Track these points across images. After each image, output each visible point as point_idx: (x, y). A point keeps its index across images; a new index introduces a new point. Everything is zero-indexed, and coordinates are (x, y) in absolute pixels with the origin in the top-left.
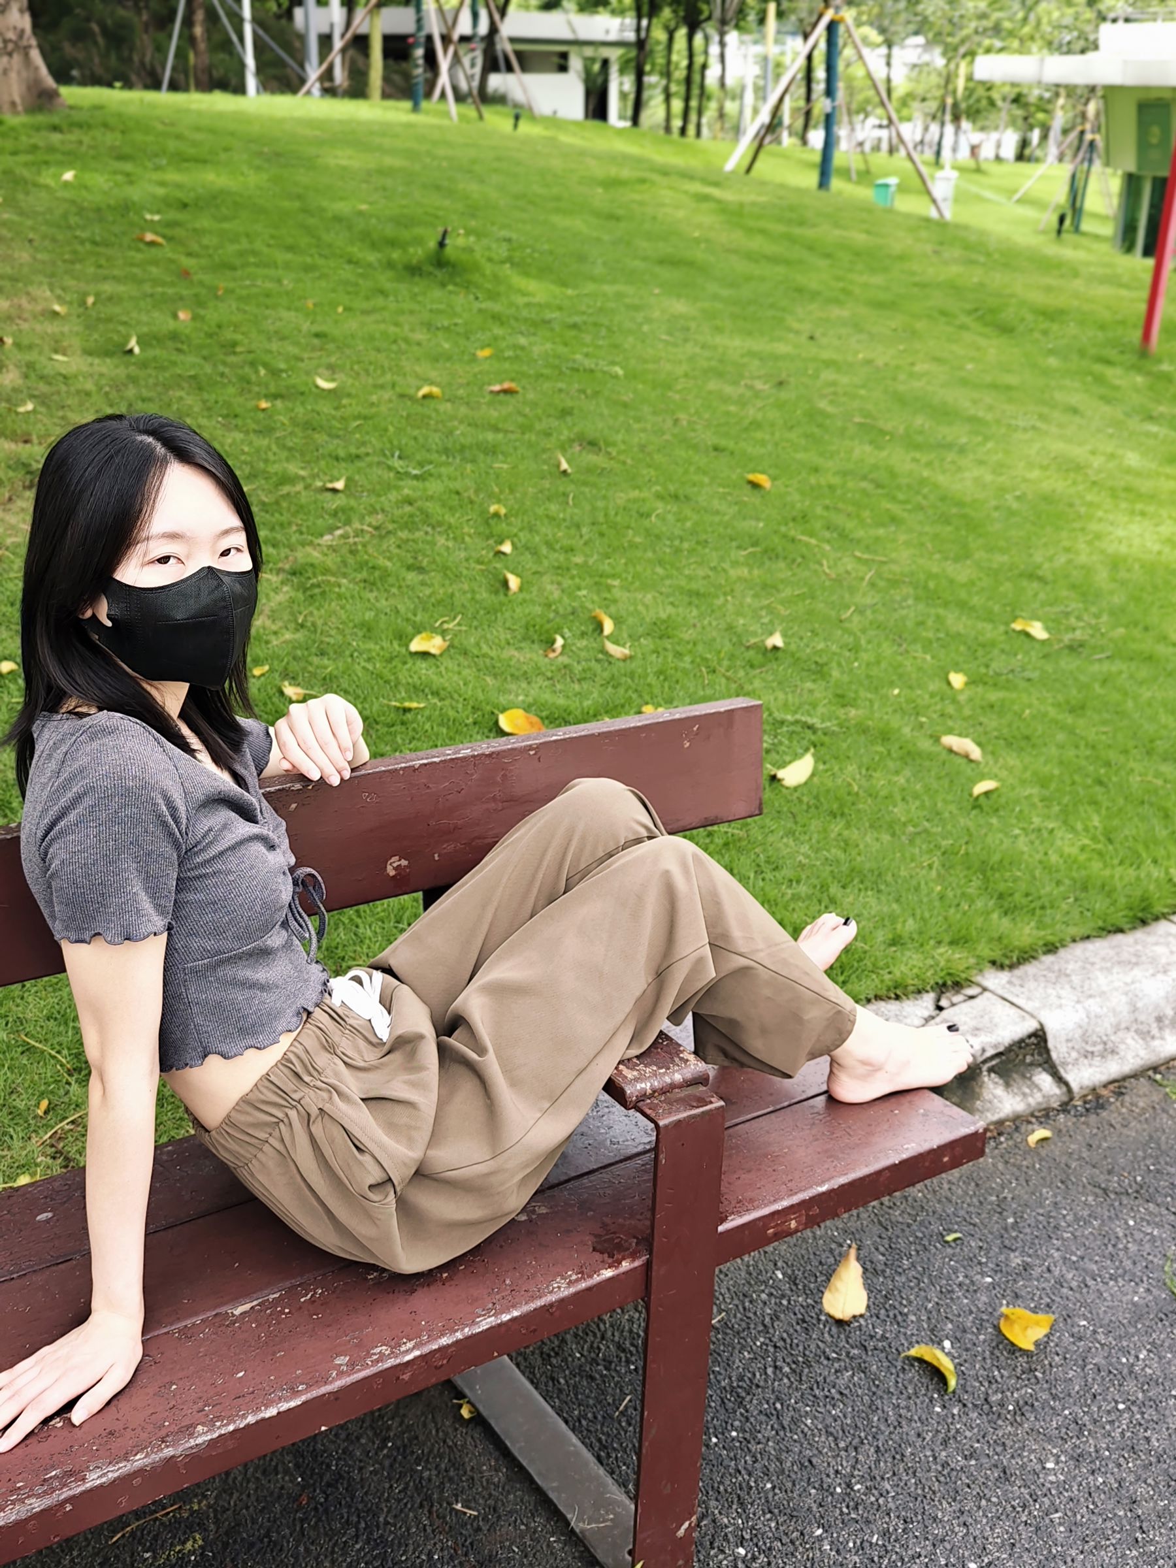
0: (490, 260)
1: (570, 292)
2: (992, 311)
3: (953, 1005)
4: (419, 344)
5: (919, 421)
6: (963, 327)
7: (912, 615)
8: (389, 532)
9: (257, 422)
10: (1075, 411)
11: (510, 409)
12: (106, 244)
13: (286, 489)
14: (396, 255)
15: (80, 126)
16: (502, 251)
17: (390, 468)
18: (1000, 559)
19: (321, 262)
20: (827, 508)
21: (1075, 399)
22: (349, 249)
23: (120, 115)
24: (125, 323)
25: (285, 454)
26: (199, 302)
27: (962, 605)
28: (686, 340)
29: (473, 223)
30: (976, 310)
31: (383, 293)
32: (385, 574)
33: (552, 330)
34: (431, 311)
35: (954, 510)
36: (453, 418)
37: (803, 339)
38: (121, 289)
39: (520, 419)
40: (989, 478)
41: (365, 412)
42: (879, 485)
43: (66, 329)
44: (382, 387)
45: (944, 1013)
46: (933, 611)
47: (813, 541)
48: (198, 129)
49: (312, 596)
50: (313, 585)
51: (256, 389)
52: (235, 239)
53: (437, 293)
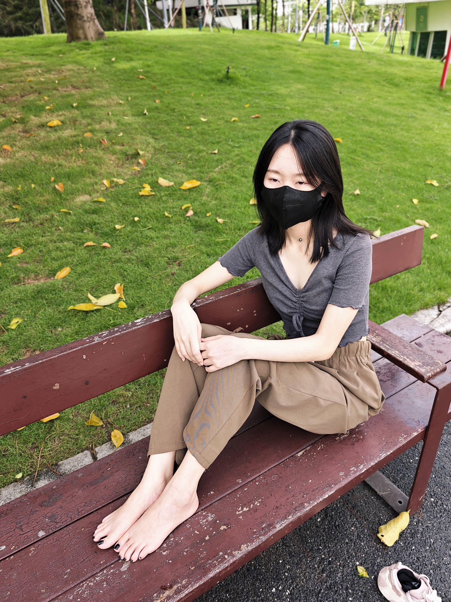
0: (241, 76)
1: (266, 84)
2: (391, 80)
3: (444, 310)
4: (227, 104)
5: (380, 117)
6: (383, 86)
7: (396, 180)
8: (234, 166)
9: (187, 133)
10: (424, 110)
11: (259, 123)
12: (129, 80)
13: (201, 154)
14: (214, 76)
15: (112, 43)
16: (244, 73)
17: (229, 145)
18: (416, 161)
19: (192, 81)
20: (360, 147)
21: (424, 106)
22: (199, 76)
23: (123, 38)
24: (141, 105)
25: (198, 143)
26: (161, 97)
27: (410, 176)
28: (304, 97)
29: (233, 64)
30: (386, 80)
31: (212, 89)
32: (236, 179)
33: (264, 96)
34: (228, 94)
35: (399, 146)
36: (243, 127)
37: (338, 93)
38: (137, 94)
39: (263, 126)
40: (406, 134)
41: (217, 127)
42: (374, 139)
43: (125, 108)
44: (220, 119)
45: (443, 313)
46: (402, 179)
47: (360, 159)
48: (145, 41)
49: (217, 189)
50: (217, 185)
51: (184, 123)
52: (166, 75)
53: (228, 88)
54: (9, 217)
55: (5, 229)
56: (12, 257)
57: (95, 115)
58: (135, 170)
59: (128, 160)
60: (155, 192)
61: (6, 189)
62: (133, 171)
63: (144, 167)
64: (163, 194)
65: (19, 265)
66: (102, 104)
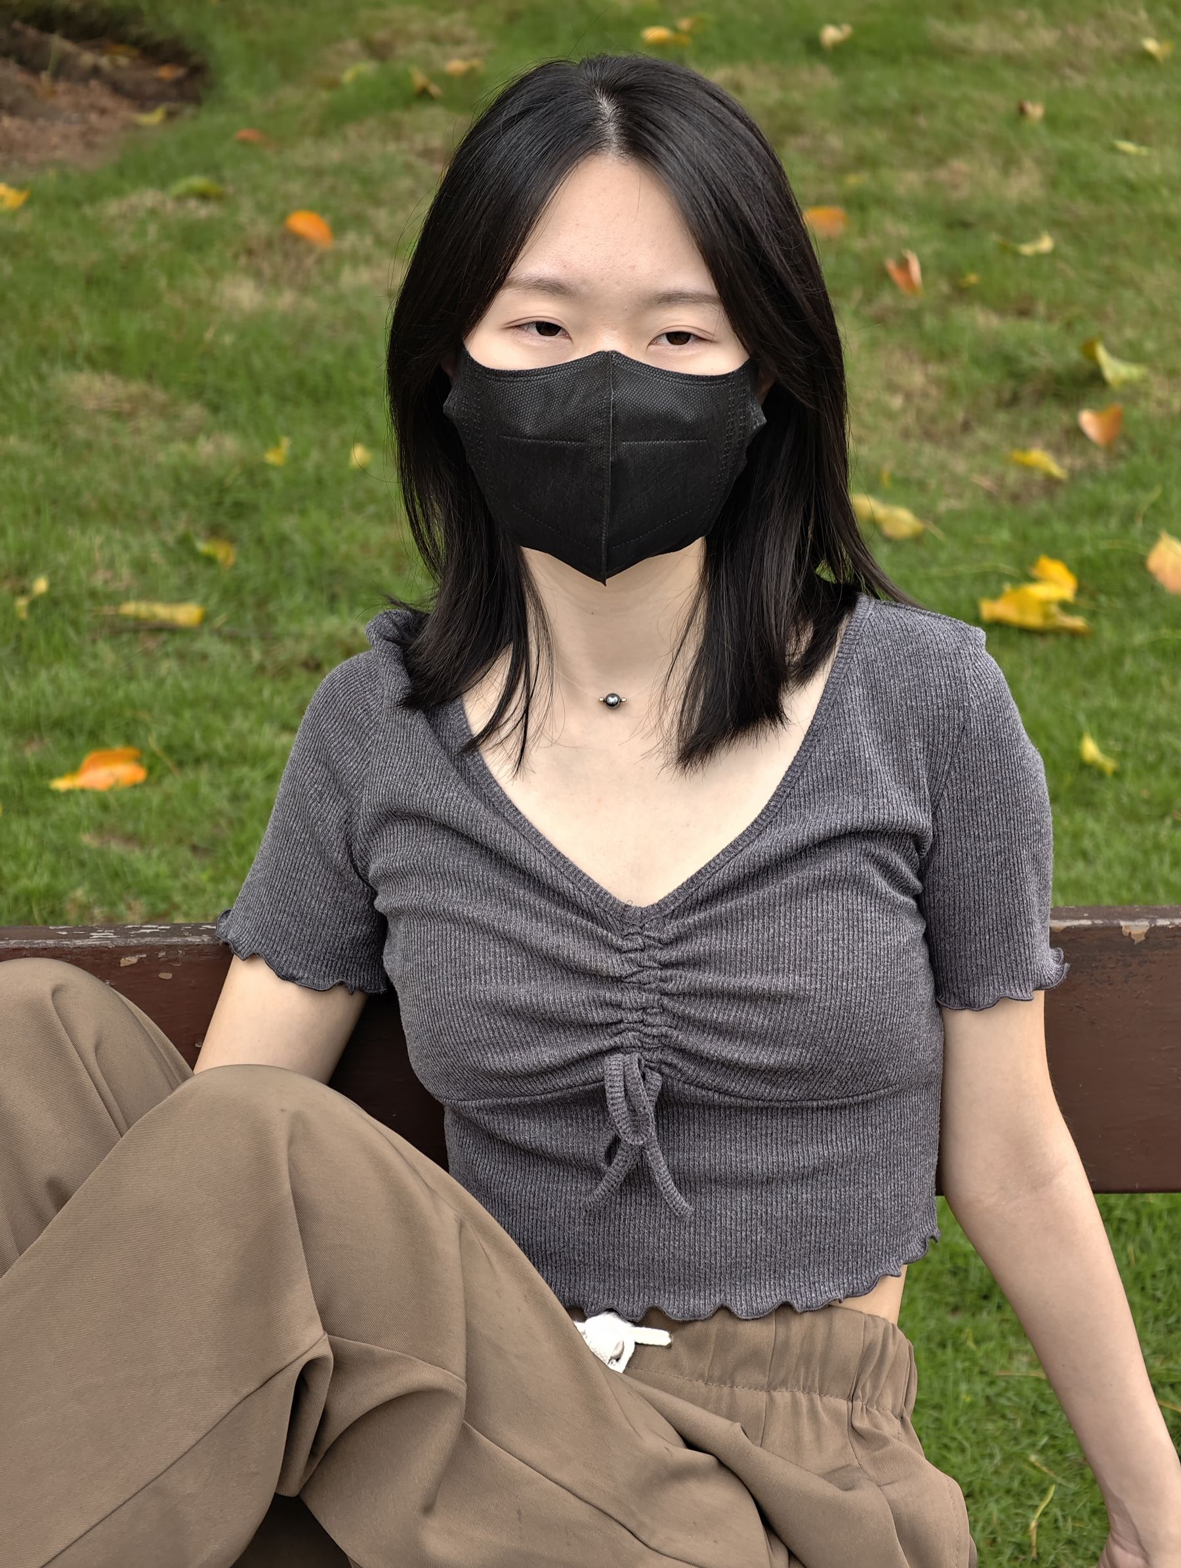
54: (149, 593)
55: (104, 649)
56: (69, 793)
57: (932, 107)
58: (1028, 468)
59: (1014, 401)
60: (1092, 615)
61: (205, 448)
62: (1013, 478)
63: (1099, 458)
64: (1140, 637)
65: (87, 839)
66: (1015, 46)
